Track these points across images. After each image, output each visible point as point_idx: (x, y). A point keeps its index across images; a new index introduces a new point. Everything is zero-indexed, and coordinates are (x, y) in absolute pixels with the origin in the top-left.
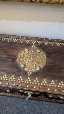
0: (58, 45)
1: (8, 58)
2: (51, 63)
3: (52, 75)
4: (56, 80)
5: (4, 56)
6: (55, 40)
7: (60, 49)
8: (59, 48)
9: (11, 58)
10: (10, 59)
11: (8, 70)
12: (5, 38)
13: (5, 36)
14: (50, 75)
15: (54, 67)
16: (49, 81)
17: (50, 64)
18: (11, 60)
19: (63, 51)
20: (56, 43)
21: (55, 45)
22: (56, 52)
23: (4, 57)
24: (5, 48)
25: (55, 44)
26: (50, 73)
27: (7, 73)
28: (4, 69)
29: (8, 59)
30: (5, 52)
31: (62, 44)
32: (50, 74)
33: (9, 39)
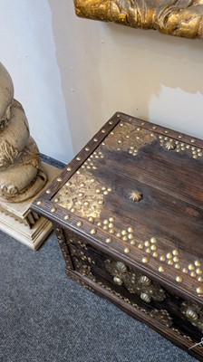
1: (188, 205)
5: (176, 196)
9: (197, 209)
10: (192, 210)
11: (183, 239)
12: (185, 146)
13: (185, 140)
18: (196, 214)
23: (176, 199)
24: (183, 174)
27: (181, 248)
28: (173, 232)
29: (188, 209)
30: (182, 185)
33: (196, 150)
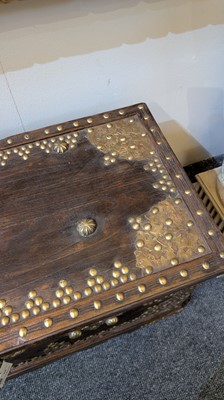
0: (25, 154)
2: (14, 231)
3: (24, 274)
4: (44, 287)
6: (9, 142)
7: (32, 167)
8: (31, 164)
14: (15, 278)
15: (27, 242)
16: (16, 303)
17: (8, 239)
19: (45, 172)
20: (15, 151)
21: (15, 159)
22: (20, 185)
25: (13, 154)
26: (14, 271)
31: (39, 147)
32: (18, 273)
